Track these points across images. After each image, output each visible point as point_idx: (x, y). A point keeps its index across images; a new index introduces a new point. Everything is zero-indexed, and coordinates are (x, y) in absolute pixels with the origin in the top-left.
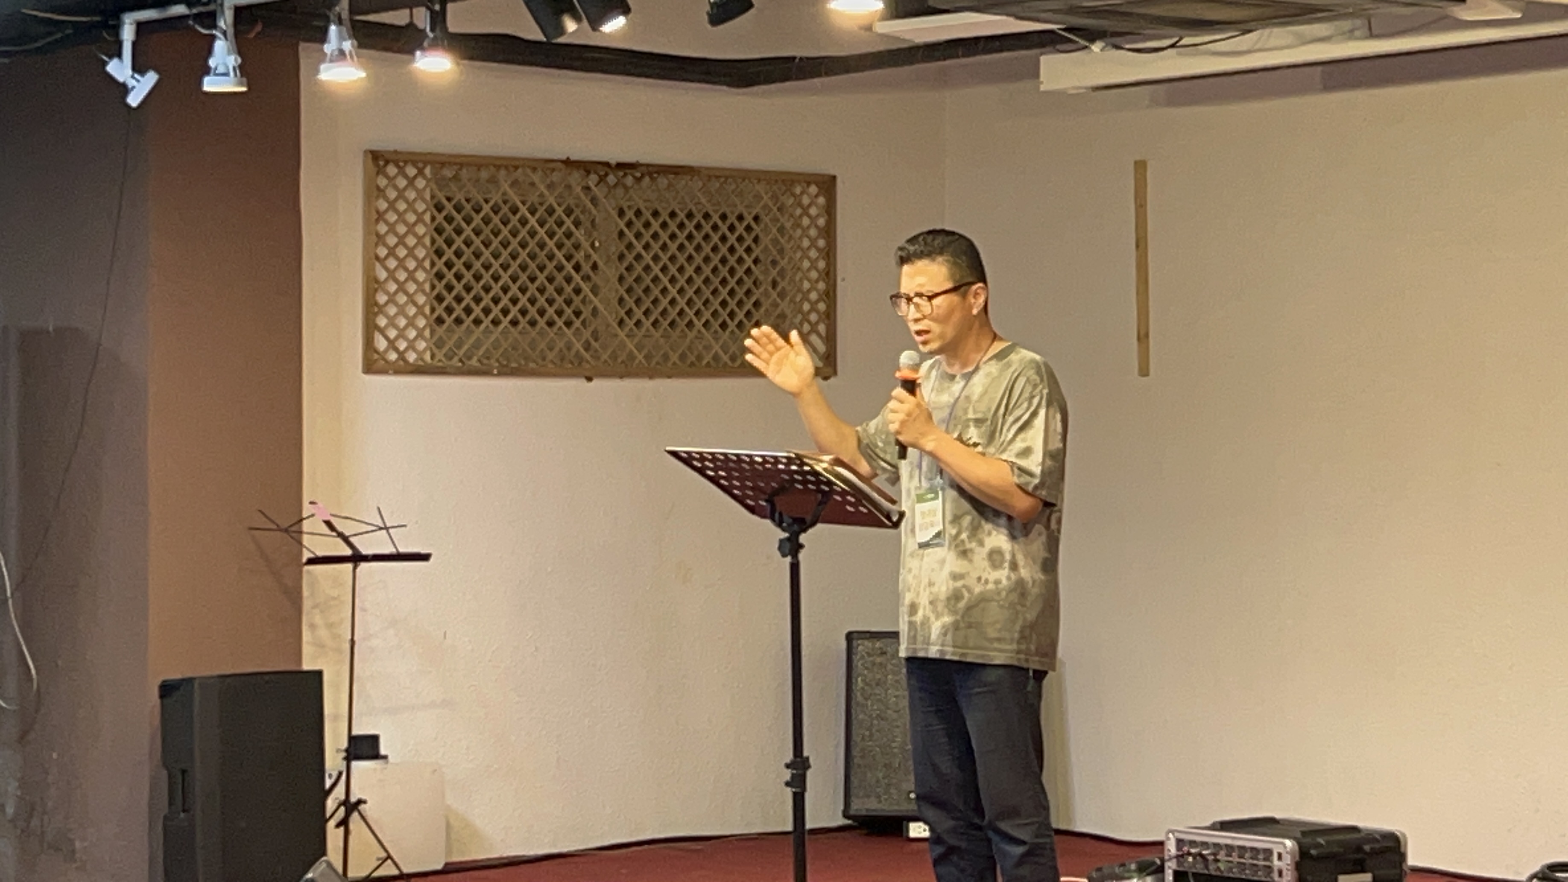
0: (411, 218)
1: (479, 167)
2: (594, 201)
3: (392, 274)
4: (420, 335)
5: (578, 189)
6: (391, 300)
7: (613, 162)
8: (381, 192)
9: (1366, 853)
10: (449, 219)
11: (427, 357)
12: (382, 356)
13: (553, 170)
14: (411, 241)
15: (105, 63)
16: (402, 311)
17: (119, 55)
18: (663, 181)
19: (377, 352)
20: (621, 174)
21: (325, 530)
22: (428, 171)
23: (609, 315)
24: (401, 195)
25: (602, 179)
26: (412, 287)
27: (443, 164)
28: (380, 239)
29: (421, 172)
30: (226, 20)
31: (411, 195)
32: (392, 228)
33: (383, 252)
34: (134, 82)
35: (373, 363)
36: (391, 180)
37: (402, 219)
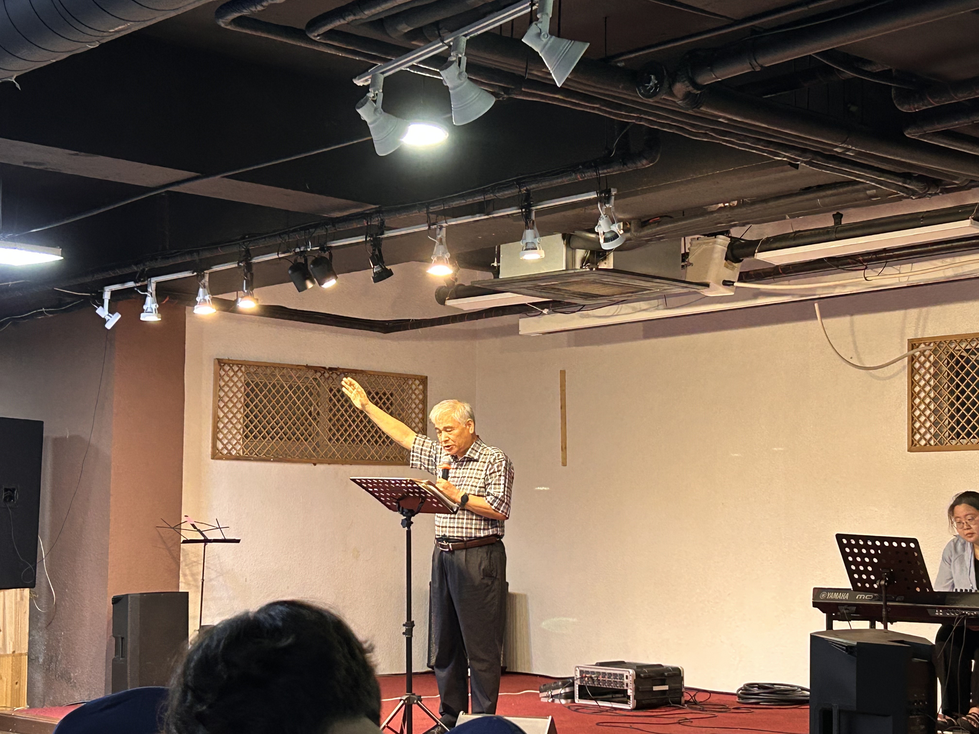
0: (235, 389)
1: (266, 367)
2: (318, 384)
4: (238, 442)
5: (311, 379)
6: (225, 426)
7: (327, 367)
8: (221, 377)
9: (666, 677)
10: (252, 390)
11: (241, 453)
12: (220, 452)
13: (300, 370)
14: (235, 400)
15: (96, 309)
16: (230, 432)
17: (103, 306)
19: (218, 450)
20: (331, 373)
21: (192, 528)
22: (243, 369)
23: (324, 436)
24: (231, 379)
25: (322, 375)
26: (234, 421)
27: (250, 366)
28: (221, 399)
30: (152, 288)
31: (235, 379)
32: (226, 394)
33: (222, 405)
34: (109, 318)
35: (216, 455)
36: (226, 372)
37: (231, 390)
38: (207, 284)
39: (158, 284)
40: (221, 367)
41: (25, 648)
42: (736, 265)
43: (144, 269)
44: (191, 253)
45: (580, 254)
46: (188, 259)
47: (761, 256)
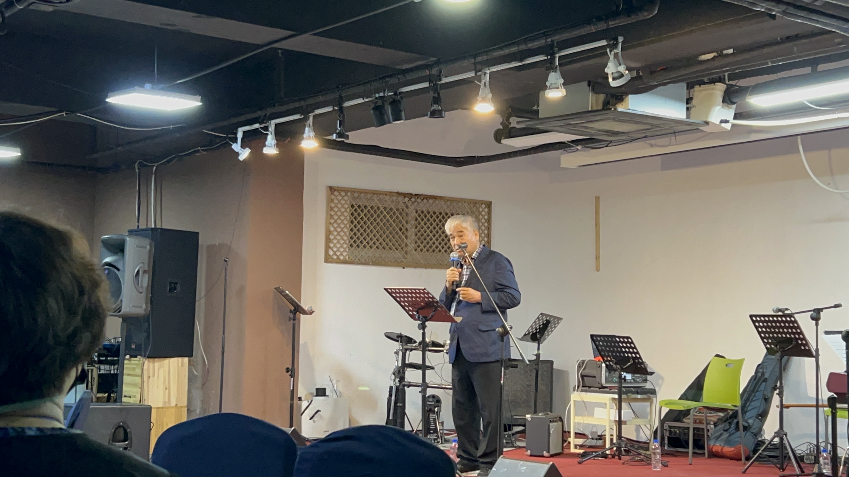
0: (343, 210)
1: (367, 193)
2: (407, 207)
4: (345, 250)
5: (401, 202)
6: (335, 238)
7: (414, 194)
8: (332, 200)
10: (356, 210)
11: (347, 258)
12: (331, 257)
13: (393, 196)
14: (342, 218)
15: (232, 145)
16: (338, 242)
17: (237, 143)
18: (431, 201)
19: (329, 255)
20: (416, 198)
22: (349, 194)
23: (411, 246)
24: (339, 202)
25: (410, 199)
26: (342, 234)
27: (354, 192)
28: (332, 217)
29: (346, 194)
30: (272, 128)
31: (343, 202)
32: (336, 213)
33: (332, 221)
34: (241, 152)
35: (328, 259)
36: (336, 196)
37: (339, 210)
38: (311, 124)
39: (276, 125)
40: (332, 193)
41: (185, 403)
42: (731, 106)
43: (266, 115)
44: (300, 100)
45: (601, 97)
46: (297, 105)
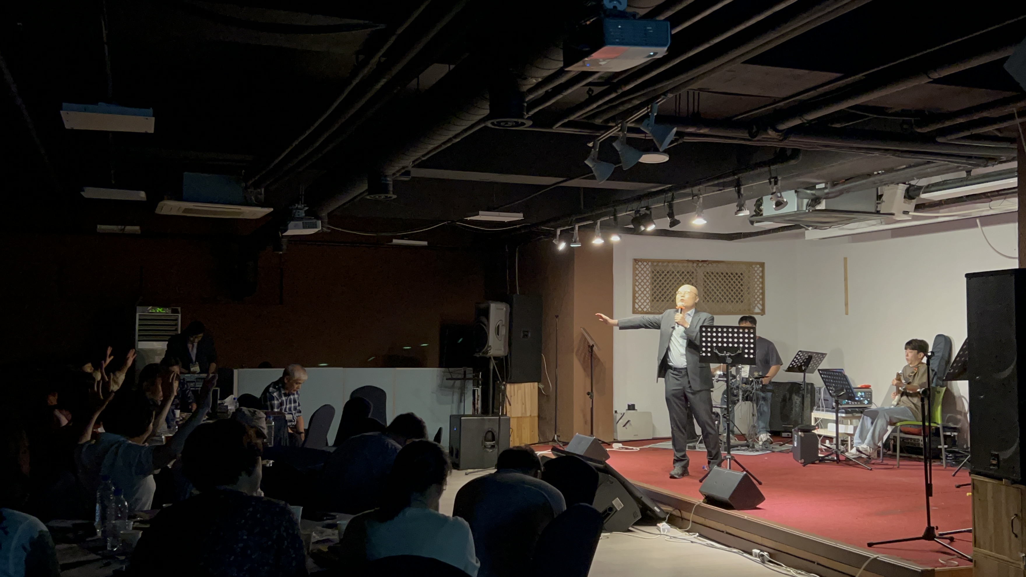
0: (645, 275)
1: (663, 262)
2: (695, 270)
3: (640, 289)
4: (647, 304)
6: (640, 296)
7: (700, 260)
8: (637, 269)
10: (655, 275)
11: (650, 310)
12: (637, 309)
13: (684, 262)
14: (645, 281)
15: (553, 240)
16: (642, 299)
17: (556, 238)
18: (715, 265)
20: (703, 263)
22: (650, 263)
24: (642, 269)
25: (698, 264)
26: (645, 292)
27: (654, 262)
28: (637, 281)
29: (648, 264)
30: (577, 229)
31: (645, 269)
32: (640, 278)
33: (637, 284)
36: (640, 266)
37: (642, 275)
38: (599, 228)
39: (580, 227)
41: (536, 413)
42: (913, 201)
43: (573, 220)
44: (592, 211)
45: (805, 201)
46: (591, 213)
47: (923, 196)
